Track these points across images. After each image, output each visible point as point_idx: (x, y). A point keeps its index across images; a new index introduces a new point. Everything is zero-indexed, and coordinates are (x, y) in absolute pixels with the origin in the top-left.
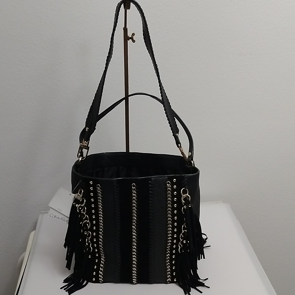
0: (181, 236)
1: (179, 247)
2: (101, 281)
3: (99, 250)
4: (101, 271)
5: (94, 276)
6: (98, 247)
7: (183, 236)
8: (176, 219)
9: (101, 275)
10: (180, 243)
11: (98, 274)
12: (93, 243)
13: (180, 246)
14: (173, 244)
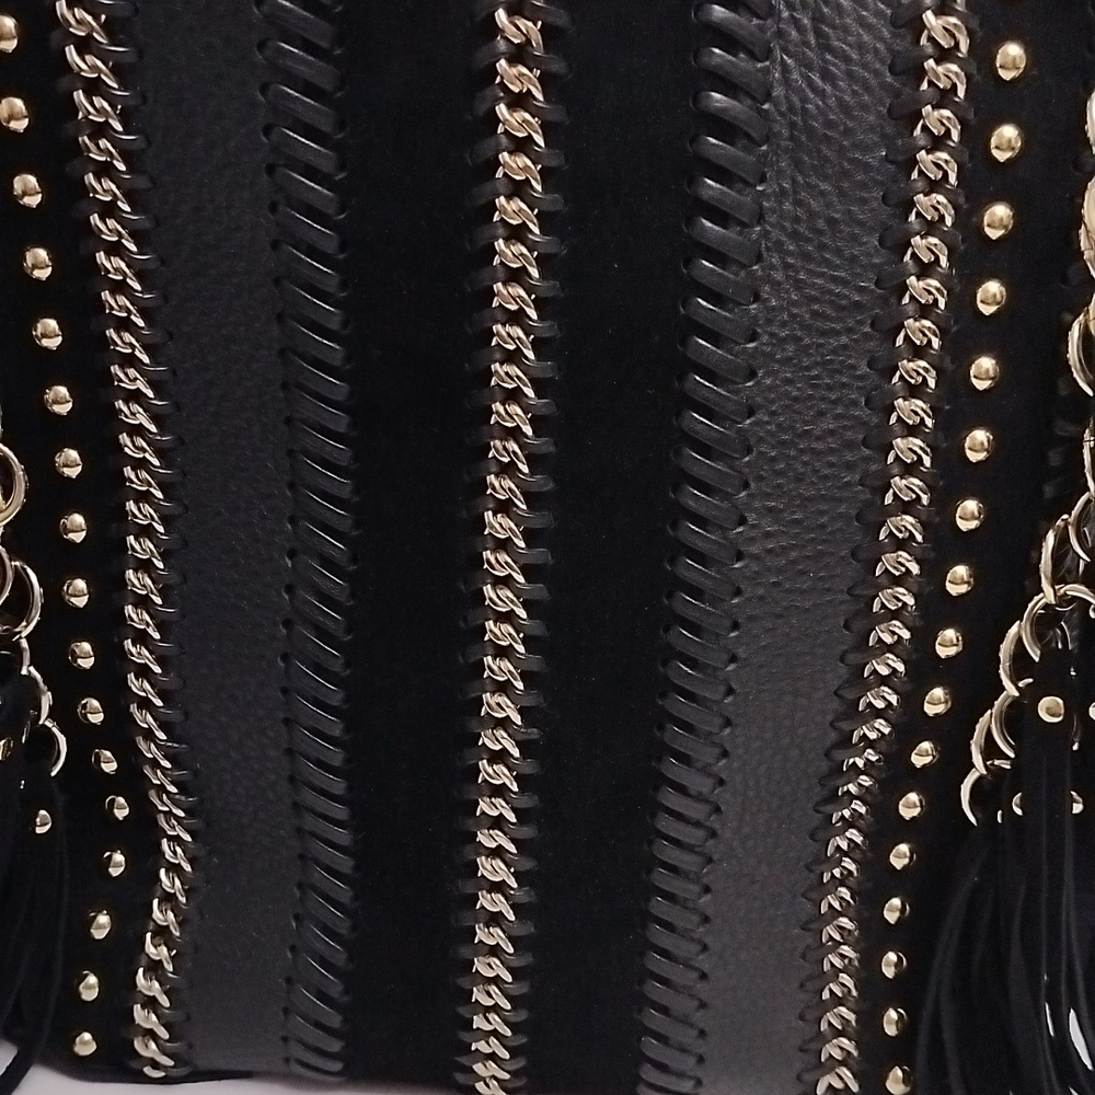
0: (1020, 650)
1: (977, 759)
2: (155, 1065)
3: (131, 761)
4: (155, 968)
5: (86, 1016)
6: (119, 733)
7: (1035, 654)
8: (982, 456)
9: (151, 1003)
10: (988, 722)
11: (119, 992)
12: (69, 686)
13: (990, 750)
14: (910, 725)
